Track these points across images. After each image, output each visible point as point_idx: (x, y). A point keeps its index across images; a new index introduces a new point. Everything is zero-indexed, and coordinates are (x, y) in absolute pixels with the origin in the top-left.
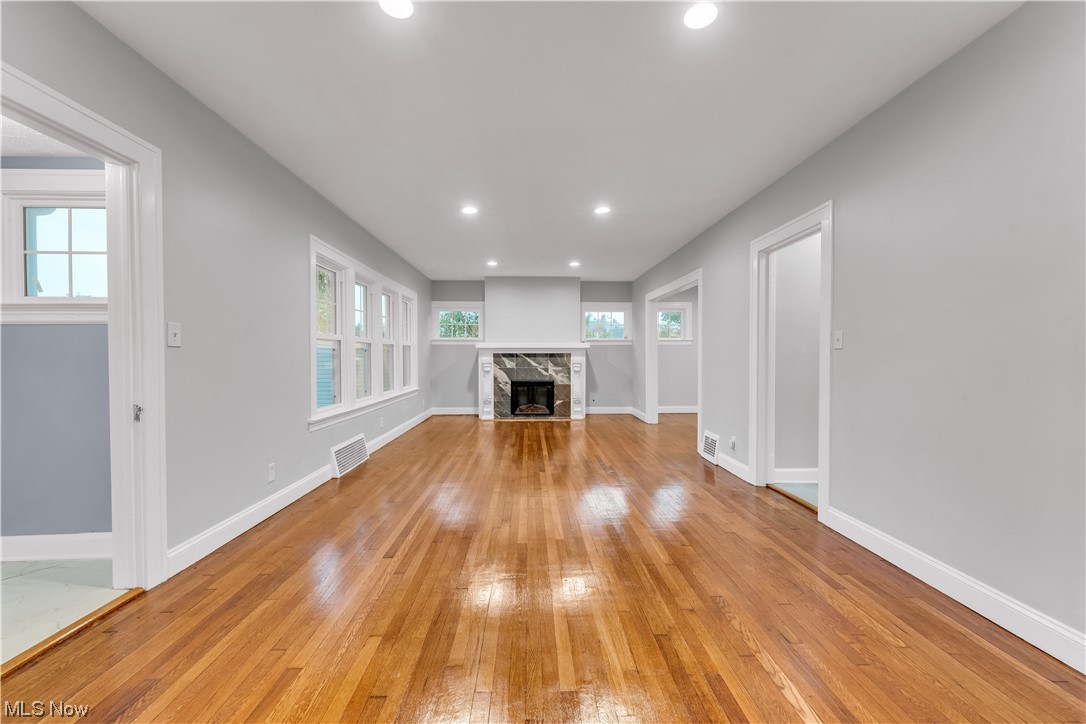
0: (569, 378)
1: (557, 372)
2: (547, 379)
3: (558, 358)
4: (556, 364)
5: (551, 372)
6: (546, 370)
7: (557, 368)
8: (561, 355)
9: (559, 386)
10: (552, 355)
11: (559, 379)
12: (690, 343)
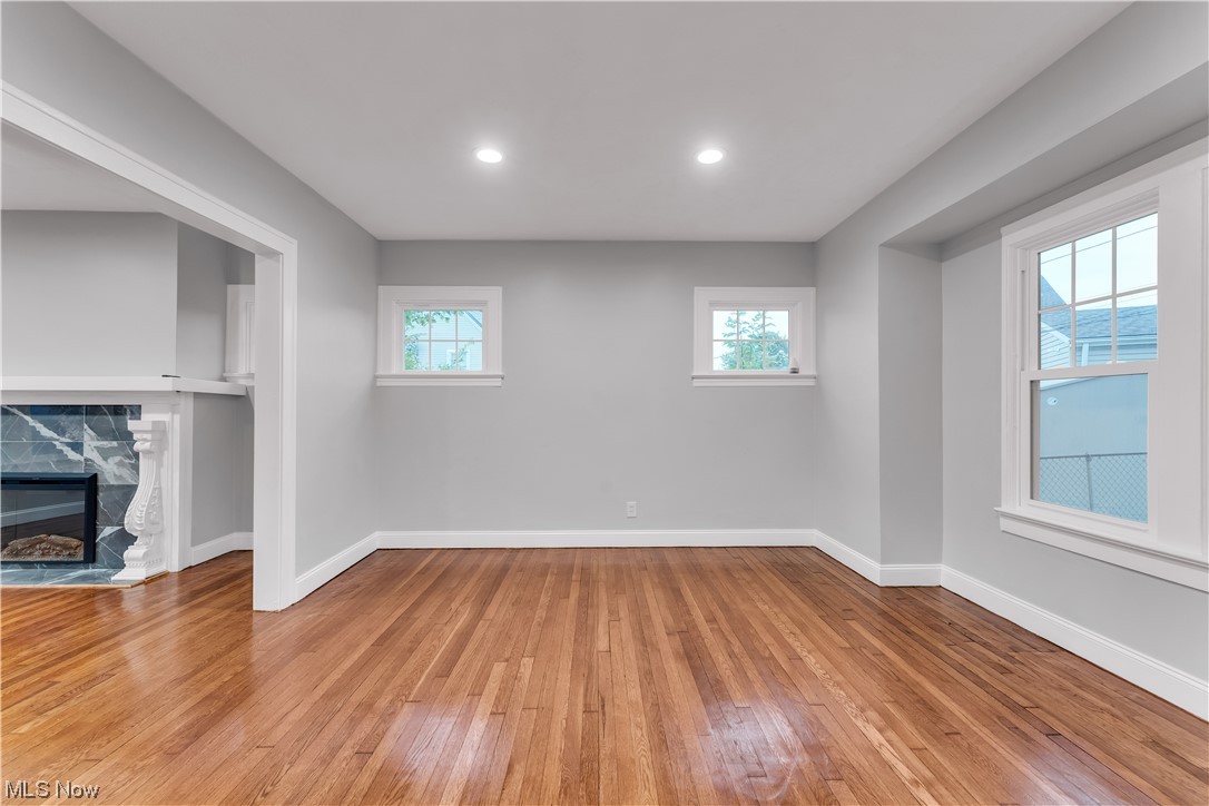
0: (136, 468)
1: (105, 454)
2: (80, 471)
3: (111, 416)
4: (102, 434)
5: (90, 452)
6: (77, 447)
7: (106, 444)
8: (118, 410)
9: (111, 487)
10: (93, 410)
11: (110, 471)
12: (498, 382)
